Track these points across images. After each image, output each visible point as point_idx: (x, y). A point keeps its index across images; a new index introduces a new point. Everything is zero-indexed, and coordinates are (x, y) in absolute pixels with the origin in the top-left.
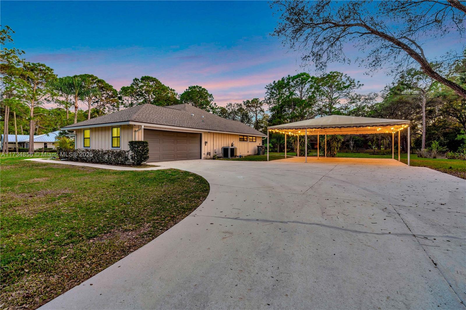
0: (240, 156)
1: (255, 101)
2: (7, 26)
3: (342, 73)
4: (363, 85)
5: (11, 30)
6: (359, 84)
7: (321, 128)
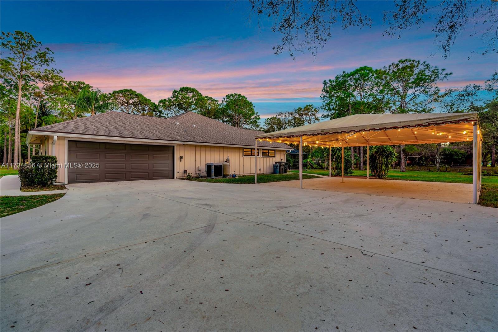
0: (234, 176)
1: (308, 108)
2: (47, 48)
3: (419, 61)
4: (451, 74)
5: (51, 51)
6: (444, 73)
7: (322, 135)
